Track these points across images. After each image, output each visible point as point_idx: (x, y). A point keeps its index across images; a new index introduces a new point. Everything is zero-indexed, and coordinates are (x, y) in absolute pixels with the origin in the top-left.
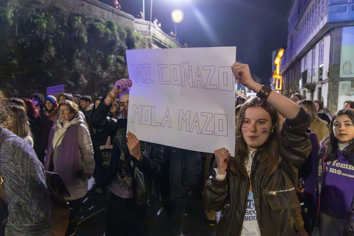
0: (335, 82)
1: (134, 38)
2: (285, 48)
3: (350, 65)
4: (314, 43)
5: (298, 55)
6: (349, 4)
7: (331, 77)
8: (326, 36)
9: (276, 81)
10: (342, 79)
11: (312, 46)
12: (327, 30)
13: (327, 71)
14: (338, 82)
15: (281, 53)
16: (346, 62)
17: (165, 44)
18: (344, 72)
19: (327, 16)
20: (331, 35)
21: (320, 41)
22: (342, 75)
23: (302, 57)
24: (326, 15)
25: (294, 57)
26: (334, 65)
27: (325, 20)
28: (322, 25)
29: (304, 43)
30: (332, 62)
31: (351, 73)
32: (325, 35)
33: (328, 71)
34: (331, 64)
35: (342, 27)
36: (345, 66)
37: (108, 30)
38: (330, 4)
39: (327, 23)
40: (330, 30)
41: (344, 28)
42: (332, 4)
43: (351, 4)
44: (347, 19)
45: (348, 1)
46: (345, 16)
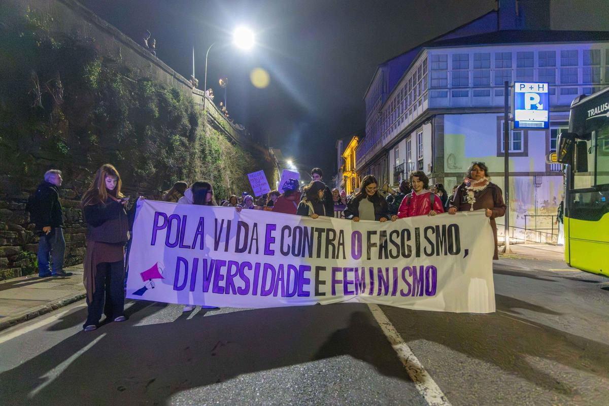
0: (440, 177)
1: (196, 113)
2: (362, 136)
3: (455, 158)
4: (409, 131)
5: (386, 146)
6: (450, 89)
7: (435, 172)
8: (425, 124)
9: (345, 181)
10: (448, 175)
11: (406, 134)
12: (427, 117)
13: (429, 165)
14: (443, 177)
15: (354, 143)
16: (450, 155)
17: (218, 123)
18: (448, 167)
19: (427, 101)
20: (431, 123)
21: (418, 129)
22: (447, 170)
23: (391, 148)
24: (425, 100)
25: (378, 148)
26: (438, 158)
27: (425, 105)
28: (420, 110)
29: (395, 131)
30: (435, 154)
31: (456, 168)
32: (424, 122)
33: (431, 165)
34: (435, 156)
35: (444, 114)
36: (449, 160)
37: (175, 101)
38: (429, 88)
39: (428, 109)
40: (431, 117)
41: (445, 115)
42: (432, 88)
43: (452, 90)
44: (448, 105)
45: (449, 86)
46: (446, 102)
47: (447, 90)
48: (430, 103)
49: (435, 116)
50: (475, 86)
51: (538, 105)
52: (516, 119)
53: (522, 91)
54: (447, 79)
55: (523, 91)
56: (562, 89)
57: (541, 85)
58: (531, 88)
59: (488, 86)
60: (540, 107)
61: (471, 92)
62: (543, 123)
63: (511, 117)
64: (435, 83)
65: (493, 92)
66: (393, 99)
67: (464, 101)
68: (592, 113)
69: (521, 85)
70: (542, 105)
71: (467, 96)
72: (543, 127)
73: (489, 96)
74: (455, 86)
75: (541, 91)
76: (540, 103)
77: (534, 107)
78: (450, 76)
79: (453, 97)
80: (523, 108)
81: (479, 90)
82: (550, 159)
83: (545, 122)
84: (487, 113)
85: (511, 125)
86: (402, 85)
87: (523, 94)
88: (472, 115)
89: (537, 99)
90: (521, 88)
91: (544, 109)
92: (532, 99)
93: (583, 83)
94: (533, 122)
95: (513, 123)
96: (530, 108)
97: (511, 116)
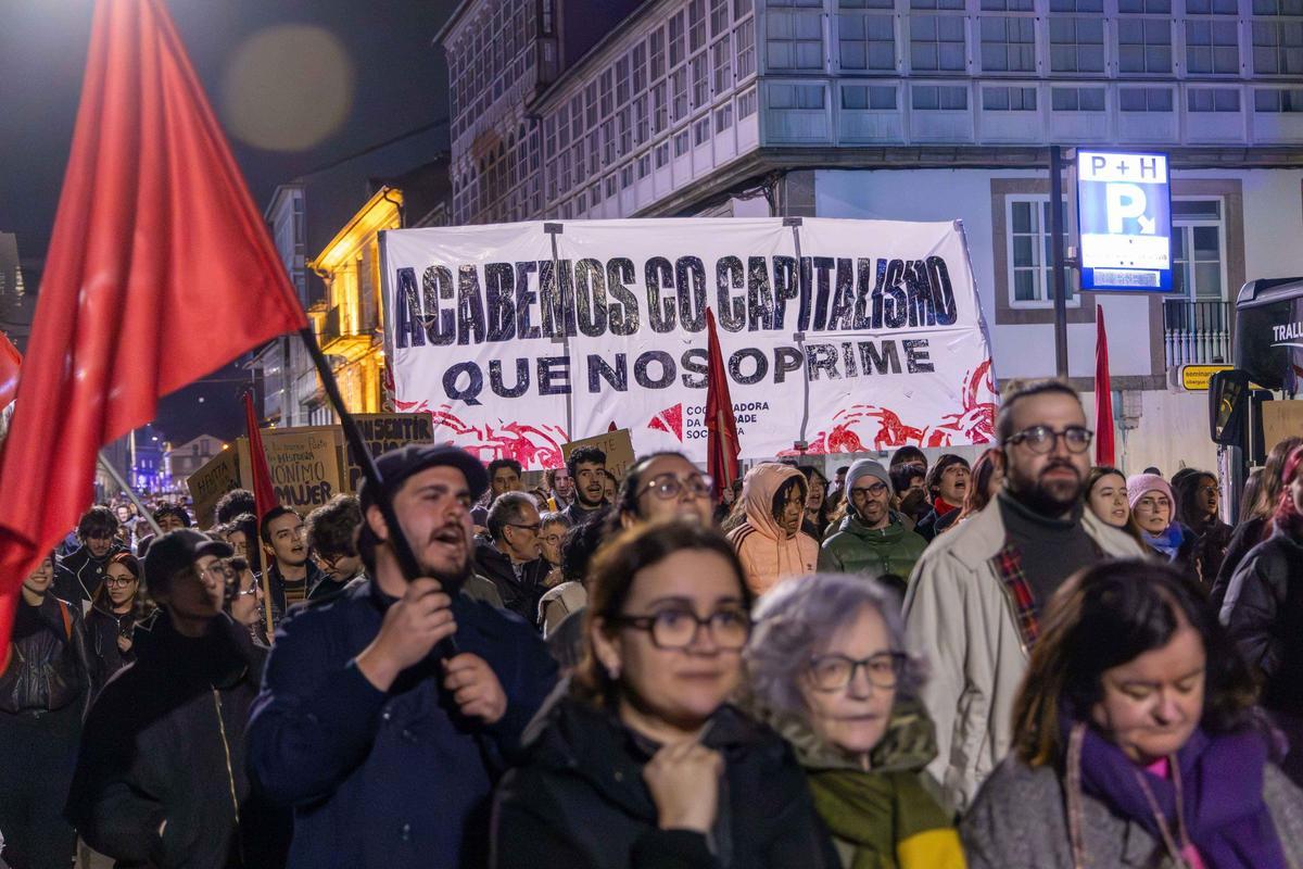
4: (672, 213)
6: (832, 78)
8: (741, 197)
12: (753, 176)
19: (753, 118)
20: (770, 195)
21: (710, 212)
24: (744, 112)
27: (747, 133)
28: (726, 146)
32: (737, 190)
35: (814, 168)
38: (762, 71)
39: (761, 149)
40: (768, 173)
41: (818, 173)
42: (773, 73)
43: (842, 82)
44: (830, 138)
45: (829, 69)
46: (821, 127)
47: (821, 82)
48: (766, 125)
49: (783, 173)
50: (918, 72)
51: (1143, 221)
52: (1087, 263)
53: (1096, 179)
54: (820, 40)
55: (1101, 176)
56: (1191, 93)
57: (1148, 159)
58: (1123, 168)
59: (958, 72)
60: (1150, 226)
61: (903, 92)
62: (1158, 274)
63: (1070, 256)
64: (781, 55)
65: (976, 96)
66: (594, 77)
67: (883, 126)
68: (1282, 334)
69: (1094, 158)
70: (1153, 220)
71: (891, 105)
72: (1158, 285)
73: (965, 108)
74: (849, 72)
75: (1149, 178)
76: (1147, 214)
77: (1130, 227)
78: (831, 32)
79: (844, 107)
80: (1102, 228)
81: (930, 89)
82: (1180, 382)
83: (1162, 272)
84: (959, 167)
85: (1074, 279)
86: (641, 33)
87: (1101, 187)
88: (908, 172)
89: (1140, 201)
90: (1095, 167)
91: (1160, 233)
92: (1125, 201)
93: (1256, 72)
94: (1133, 272)
95: (1076, 273)
96: (1121, 231)
97: (1071, 253)
